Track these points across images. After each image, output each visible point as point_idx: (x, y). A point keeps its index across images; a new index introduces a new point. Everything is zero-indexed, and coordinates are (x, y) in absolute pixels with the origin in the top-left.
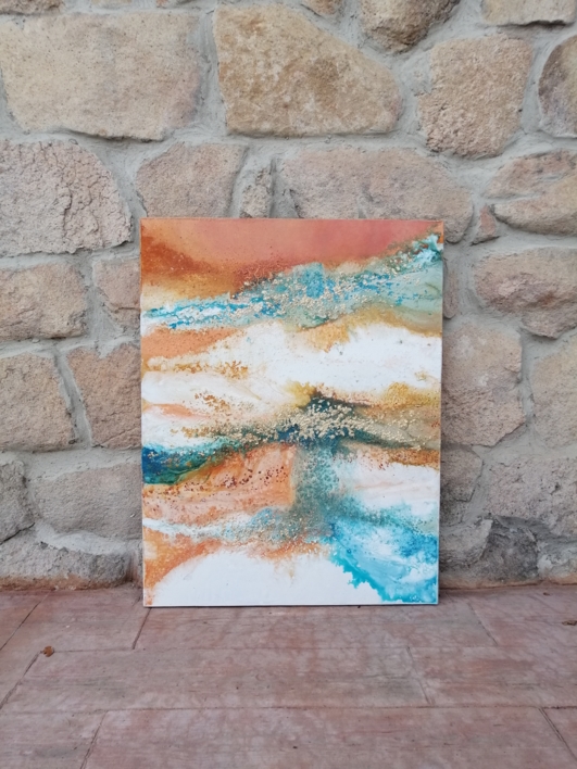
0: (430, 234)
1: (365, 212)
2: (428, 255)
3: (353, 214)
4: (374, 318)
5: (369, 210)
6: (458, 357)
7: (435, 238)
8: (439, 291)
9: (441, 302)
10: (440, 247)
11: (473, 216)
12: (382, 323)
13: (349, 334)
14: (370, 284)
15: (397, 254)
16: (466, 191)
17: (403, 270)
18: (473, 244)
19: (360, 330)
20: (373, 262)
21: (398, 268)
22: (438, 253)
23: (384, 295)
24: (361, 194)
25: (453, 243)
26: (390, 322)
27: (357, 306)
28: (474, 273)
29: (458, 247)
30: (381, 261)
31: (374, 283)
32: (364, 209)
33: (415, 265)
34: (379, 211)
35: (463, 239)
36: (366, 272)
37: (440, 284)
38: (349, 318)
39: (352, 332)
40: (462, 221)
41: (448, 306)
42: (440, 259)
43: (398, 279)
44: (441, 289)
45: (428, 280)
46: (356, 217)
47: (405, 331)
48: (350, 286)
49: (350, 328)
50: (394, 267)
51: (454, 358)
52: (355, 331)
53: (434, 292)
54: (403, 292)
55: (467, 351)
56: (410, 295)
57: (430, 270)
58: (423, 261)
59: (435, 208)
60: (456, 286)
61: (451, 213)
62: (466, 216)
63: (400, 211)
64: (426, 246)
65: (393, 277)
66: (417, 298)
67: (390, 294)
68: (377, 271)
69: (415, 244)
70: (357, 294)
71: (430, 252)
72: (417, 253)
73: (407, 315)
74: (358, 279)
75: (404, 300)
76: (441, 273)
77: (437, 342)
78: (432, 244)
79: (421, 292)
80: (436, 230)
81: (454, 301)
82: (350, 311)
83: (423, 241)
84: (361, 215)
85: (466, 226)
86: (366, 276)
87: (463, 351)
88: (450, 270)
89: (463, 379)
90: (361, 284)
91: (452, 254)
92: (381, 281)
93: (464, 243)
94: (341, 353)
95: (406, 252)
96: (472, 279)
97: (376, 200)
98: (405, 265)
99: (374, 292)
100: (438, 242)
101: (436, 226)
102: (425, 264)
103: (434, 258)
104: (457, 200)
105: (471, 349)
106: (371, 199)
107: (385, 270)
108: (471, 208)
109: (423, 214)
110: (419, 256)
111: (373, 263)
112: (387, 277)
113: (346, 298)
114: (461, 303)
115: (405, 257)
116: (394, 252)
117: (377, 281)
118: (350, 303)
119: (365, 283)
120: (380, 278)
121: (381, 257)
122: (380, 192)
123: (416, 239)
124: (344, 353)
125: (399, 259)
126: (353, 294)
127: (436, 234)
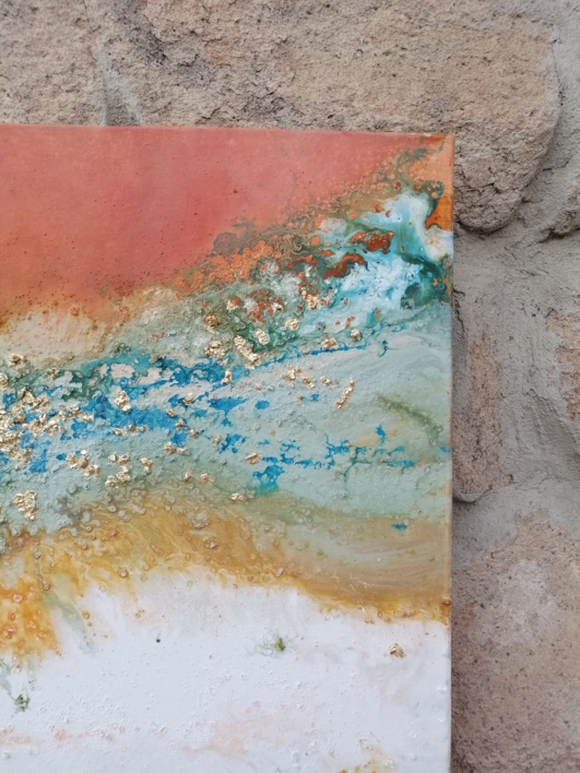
0: (397, 189)
1: (132, 102)
2: (388, 276)
3: (83, 111)
4: (160, 551)
5: (148, 97)
6: (504, 641)
7: (418, 207)
8: (434, 430)
9: (443, 475)
10: (438, 246)
11: (556, 131)
12: (198, 570)
13: (56, 617)
14: (142, 403)
15: (254, 275)
16: (535, 30)
17: (283, 345)
18: (553, 235)
19: (103, 603)
20: (153, 309)
21: (262, 337)
22: (429, 268)
23: (204, 448)
24: (112, 28)
25: (482, 233)
26: (233, 564)
27: (87, 498)
28: (556, 341)
29: (498, 245)
30: (186, 306)
31: (158, 399)
32: (127, 90)
33: (335, 321)
34: (192, 102)
35: (516, 217)
36: (121, 352)
37: (438, 400)
38: (55, 550)
39: (68, 611)
40: (516, 147)
41: (465, 459)
42: (439, 294)
43: (265, 381)
44: (443, 420)
45: (388, 382)
46: (98, 122)
47: (294, 599)
48: (55, 410)
49: (62, 592)
50: (244, 332)
51: (489, 646)
52: (81, 604)
53: (415, 435)
54: (282, 436)
55: (533, 619)
56: (313, 448)
57: (397, 340)
58: (366, 305)
59: (416, 91)
60: (493, 385)
61: (479, 114)
62: (533, 125)
63: (277, 103)
64: (381, 242)
65: (241, 371)
66: (342, 459)
67: (227, 443)
68: (172, 348)
69: (331, 233)
70: (85, 447)
71: (398, 263)
72: (342, 271)
73: (301, 532)
74: (88, 383)
75: (291, 472)
76: (445, 356)
77: (432, 641)
78: (404, 234)
79: (361, 434)
80: (421, 174)
81: (488, 436)
82: (56, 521)
83: (371, 219)
84: (117, 115)
85: (530, 166)
86: (122, 371)
87: (521, 618)
88: (473, 330)
89: (523, 720)
90: (101, 407)
91: (479, 272)
92: (188, 392)
93: (519, 233)
94: (22, 702)
95: (295, 266)
96: (550, 359)
97: (178, 55)
98: (290, 323)
99: (159, 437)
100: (431, 222)
101: (421, 154)
102: (375, 315)
103: (412, 290)
104: (499, 65)
105: (549, 609)
106: (156, 50)
107: (203, 341)
108: (553, 96)
109: (370, 117)
110: (348, 283)
111: (151, 315)
112: (212, 372)
113: (38, 468)
114: (511, 442)
115: (288, 286)
116: (243, 266)
117: (170, 390)
118: (59, 482)
119: (117, 398)
120: (184, 377)
121: (187, 289)
122: (192, 20)
123: (338, 211)
124: (35, 698)
125: (264, 298)
126: (69, 449)
127: (419, 190)
